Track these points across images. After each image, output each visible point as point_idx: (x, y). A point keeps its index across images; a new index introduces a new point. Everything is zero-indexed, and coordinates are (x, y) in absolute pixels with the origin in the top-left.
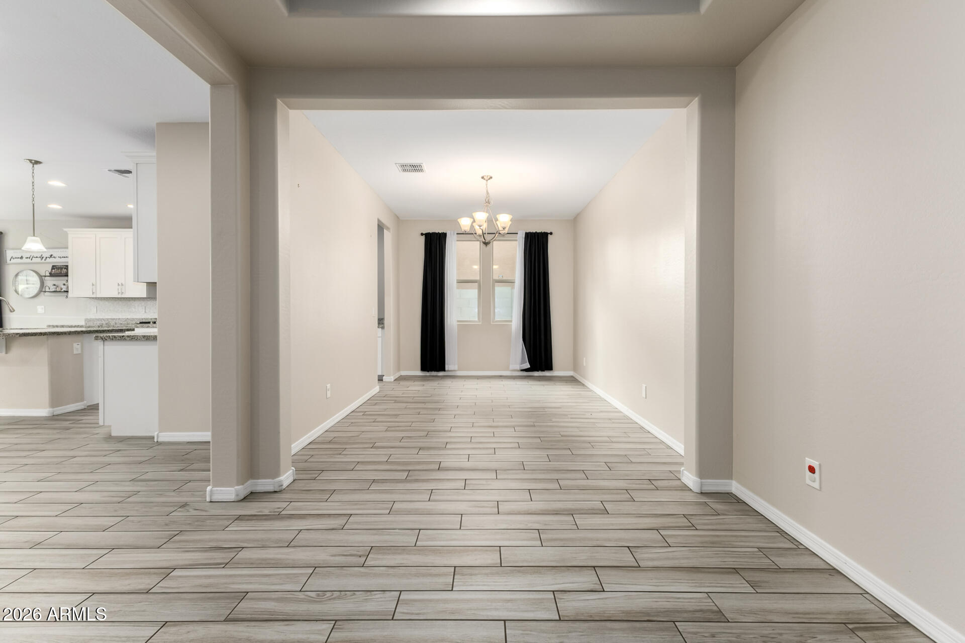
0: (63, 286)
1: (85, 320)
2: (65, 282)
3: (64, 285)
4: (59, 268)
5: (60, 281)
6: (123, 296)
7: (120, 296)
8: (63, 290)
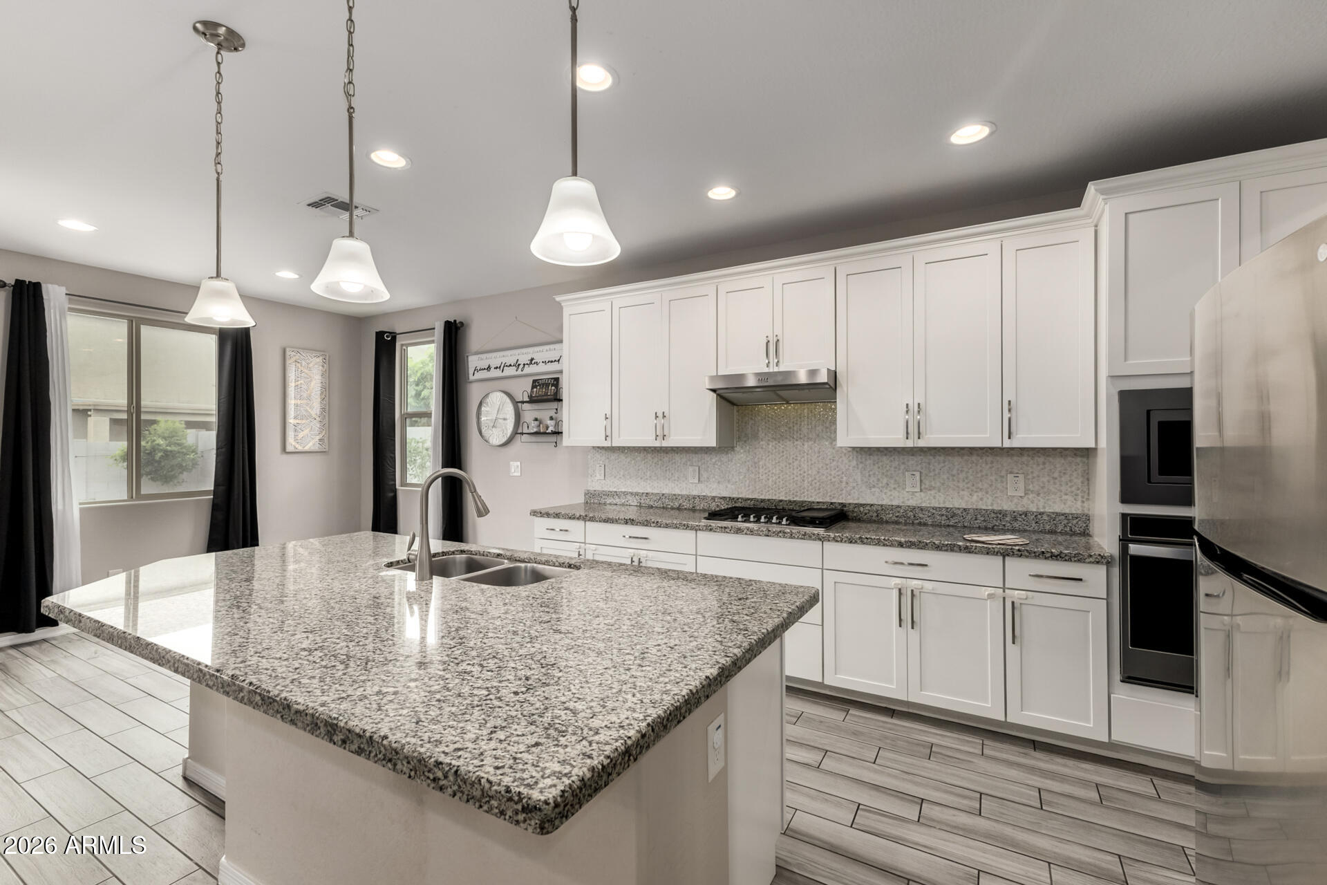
0: (549, 423)
1: (586, 494)
2: (552, 413)
3: (551, 418)
4: (543, 384)
5: (544, 412)
6: (665, 444)
7: (657, 444)
8: (549, 431)
